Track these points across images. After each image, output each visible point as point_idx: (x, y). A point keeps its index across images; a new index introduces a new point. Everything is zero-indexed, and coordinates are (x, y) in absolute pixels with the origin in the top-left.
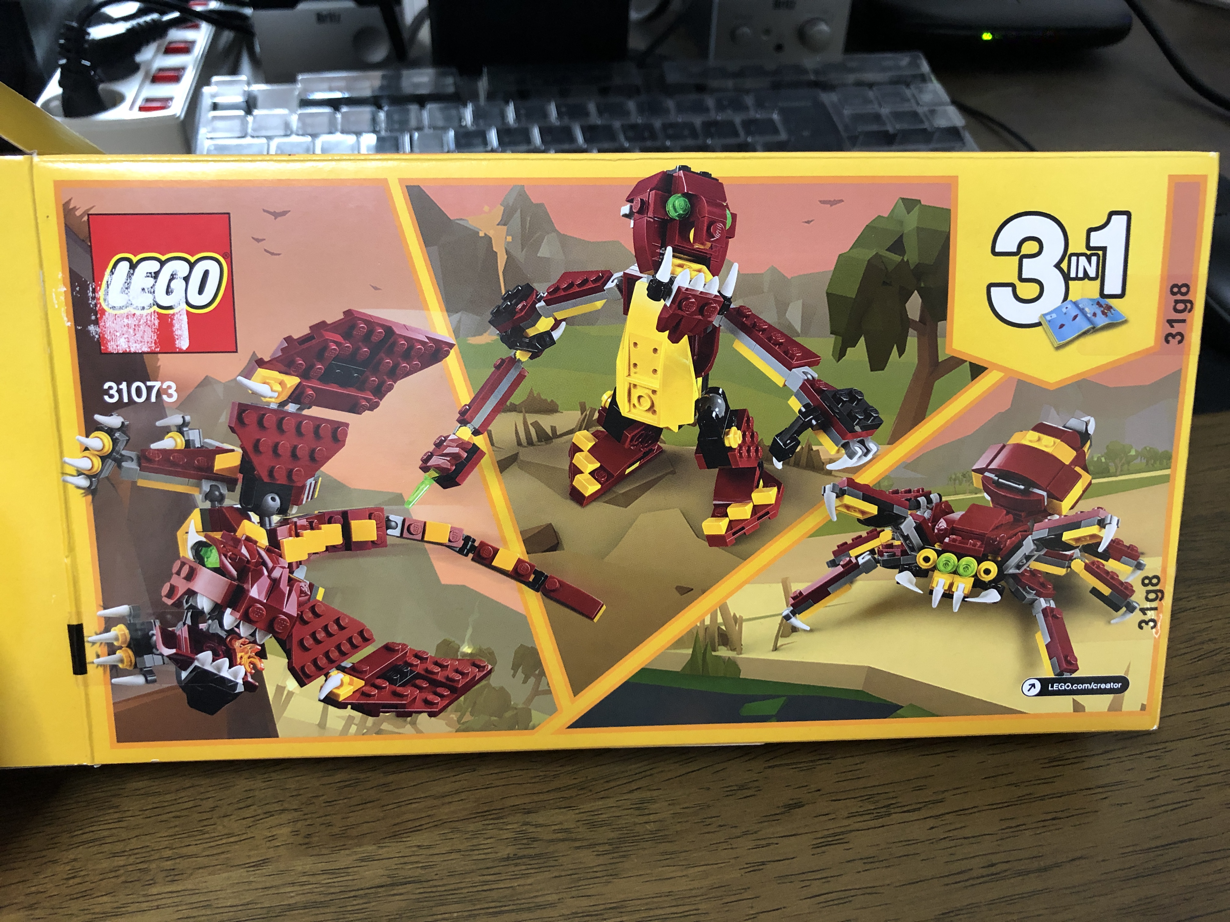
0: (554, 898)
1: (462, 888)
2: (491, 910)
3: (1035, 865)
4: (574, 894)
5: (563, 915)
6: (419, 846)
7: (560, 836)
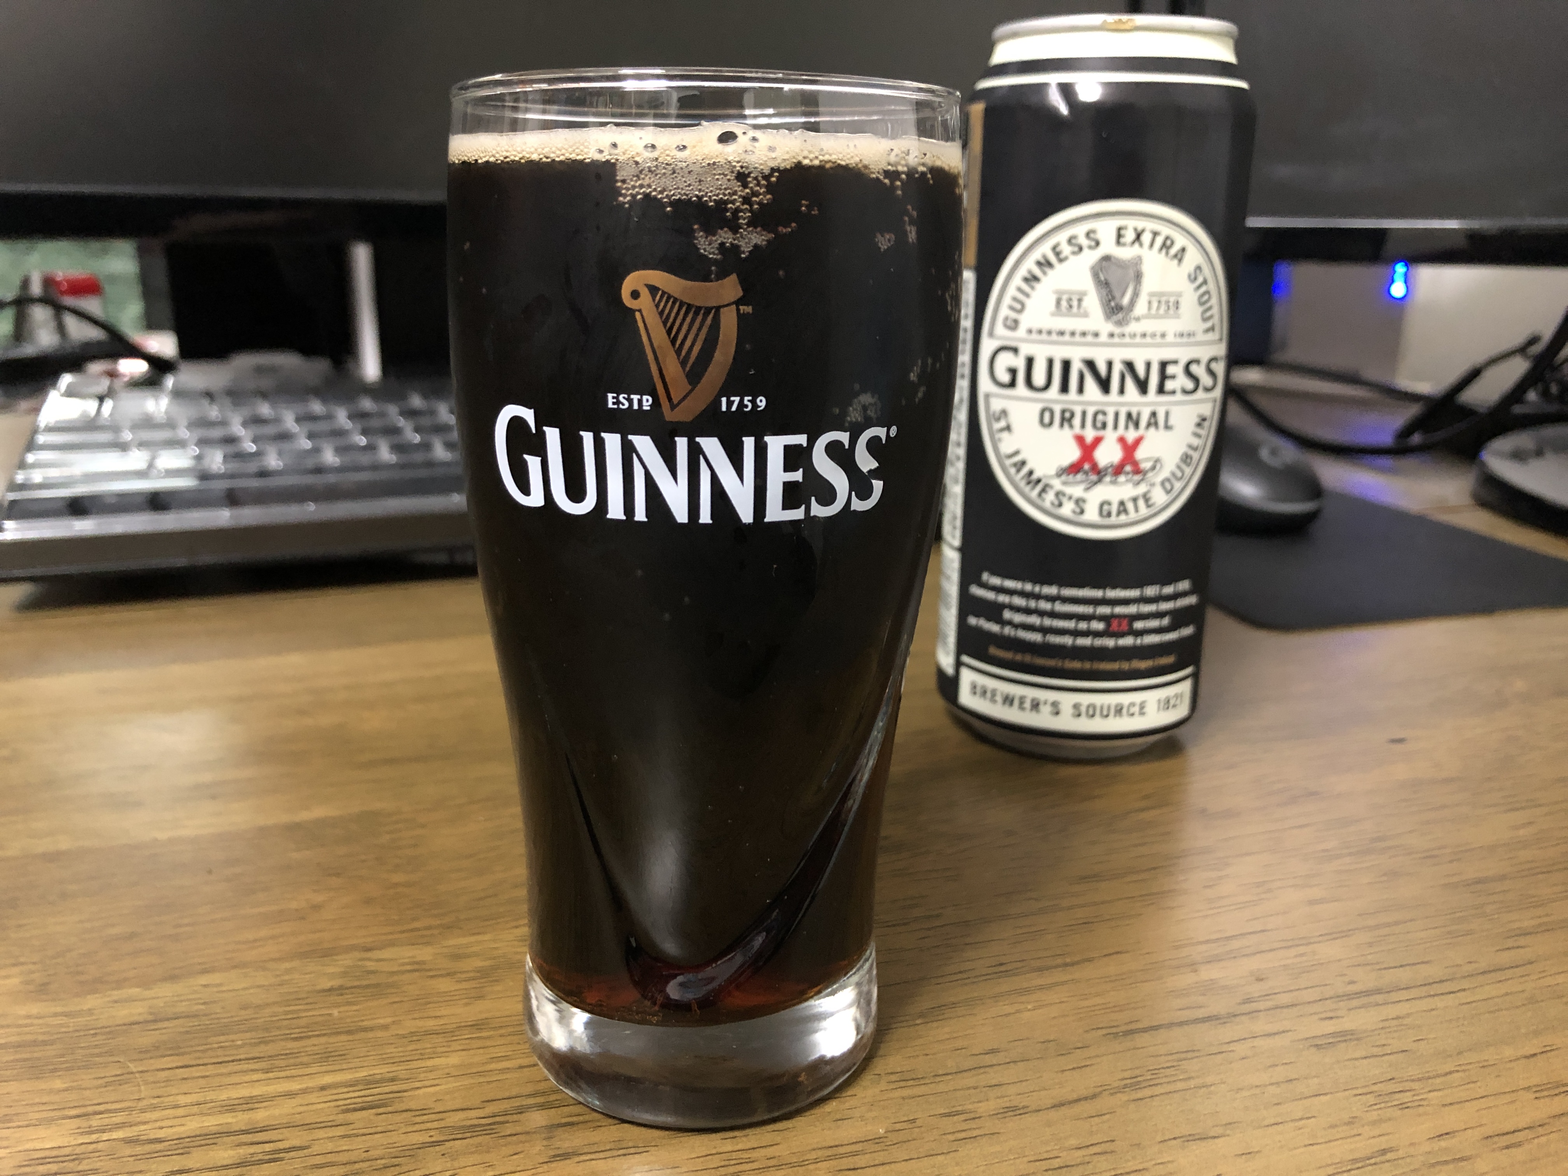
0: (389, 1020)
1: (256, 1018)
2: (293, 1036)
3: (1059, 961)
4: (416, 1016)
5: (397, 1035)
6: (205, 986)
7: (409, 967)
